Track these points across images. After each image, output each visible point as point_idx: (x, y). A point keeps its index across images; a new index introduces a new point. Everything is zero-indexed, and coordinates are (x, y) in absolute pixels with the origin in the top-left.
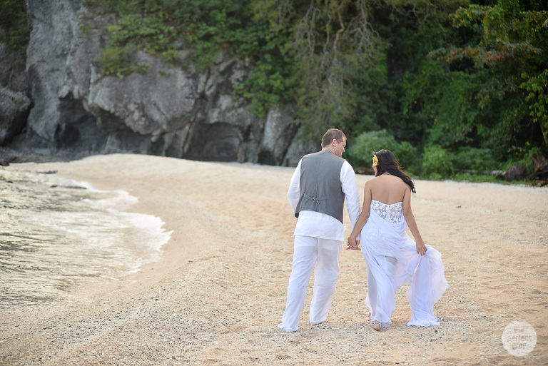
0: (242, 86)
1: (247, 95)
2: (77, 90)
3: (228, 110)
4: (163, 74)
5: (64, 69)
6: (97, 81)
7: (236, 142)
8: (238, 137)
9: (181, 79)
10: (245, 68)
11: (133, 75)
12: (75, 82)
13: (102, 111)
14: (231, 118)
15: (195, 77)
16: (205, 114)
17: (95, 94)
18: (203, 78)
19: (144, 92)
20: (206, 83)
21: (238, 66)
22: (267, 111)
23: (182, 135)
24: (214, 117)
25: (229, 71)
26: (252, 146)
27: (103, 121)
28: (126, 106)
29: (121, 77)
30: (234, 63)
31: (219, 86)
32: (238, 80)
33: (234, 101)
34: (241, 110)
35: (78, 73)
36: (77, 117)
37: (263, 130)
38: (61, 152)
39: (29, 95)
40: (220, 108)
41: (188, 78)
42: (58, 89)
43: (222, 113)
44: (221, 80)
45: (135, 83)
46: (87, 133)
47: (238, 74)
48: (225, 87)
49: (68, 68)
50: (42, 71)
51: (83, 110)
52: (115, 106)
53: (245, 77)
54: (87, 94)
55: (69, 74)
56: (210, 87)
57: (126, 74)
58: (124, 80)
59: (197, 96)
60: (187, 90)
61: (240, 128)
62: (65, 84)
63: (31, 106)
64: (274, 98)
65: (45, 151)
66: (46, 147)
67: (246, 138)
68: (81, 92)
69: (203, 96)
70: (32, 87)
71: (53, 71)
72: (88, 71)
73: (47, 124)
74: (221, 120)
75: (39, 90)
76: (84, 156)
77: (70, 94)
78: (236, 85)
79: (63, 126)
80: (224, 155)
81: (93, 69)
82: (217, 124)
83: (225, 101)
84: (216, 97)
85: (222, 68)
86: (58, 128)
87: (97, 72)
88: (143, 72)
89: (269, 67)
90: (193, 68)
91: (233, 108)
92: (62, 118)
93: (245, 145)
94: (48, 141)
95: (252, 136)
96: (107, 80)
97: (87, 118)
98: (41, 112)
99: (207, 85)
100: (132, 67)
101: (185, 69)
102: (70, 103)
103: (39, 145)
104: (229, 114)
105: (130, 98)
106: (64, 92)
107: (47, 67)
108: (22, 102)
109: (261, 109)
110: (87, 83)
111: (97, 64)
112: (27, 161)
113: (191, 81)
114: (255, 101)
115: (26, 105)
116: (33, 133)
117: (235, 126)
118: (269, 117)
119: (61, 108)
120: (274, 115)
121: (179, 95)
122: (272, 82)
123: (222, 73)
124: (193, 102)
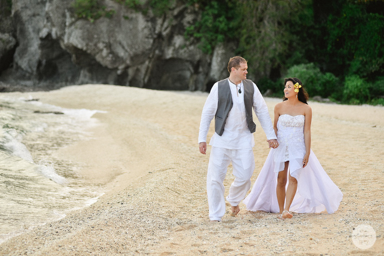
0: (192, 28)
1: (197, 35)
2: (55, 32)
3: (181, 47)
4: (126, 18)
5: (43, 14)
6: (72, 24)
7: (188, 74)
8: (189, 69)
9: (141, 22)
10: (195, 12)
11: (101, 19)
12: (53, 25)
13: (75, 49)
14: (184, 54)
15: (153, 20)
16: (162, 51)
17: (70, 35)
18: (159, 21)
19: (111, 33)
20: (162, 25)
21: (189, 11)
22: (213, 48)
23: (143, 69)
24: (169, 53)
25: (181, 15)
26: (201, 77)
27: (77, 58)
28: (96, 45)
29: (92, 21)
30: (186, 9)
31: (173, 27)
32: (189, 23)
33: (186, 40)
34: (192, 48)
35: (55, 18)
36: (55, 54)
37: (210, 64)
38: (42, 84)
39: (14, 36)
40: (174, 46)
41: (147, 21)
42: (39, 31)
43: (176, 51)
44: (174, 23)
45: (103, 26)
46: (64, 68)
47: (189, 18)
48: (178, 29)
49: (47, 13)
50: (25, 16)
51: (60, 48)
52: (87, 45)
53: (195, 20)
54: (63, 34)
55: (48, 18)
56: (166, 29)
57: (96, 18)
58: (94, 23)
59: (155, 36)
60: (146, 31)
61: (191, 62)
62: (45, 26)
63: (17, 45)
64: (220, 37)
65: (29, 83)
66: (29, 79)
67: (196, 71)
68: (59, 33)
69: (160, 35)
70: (17, 29)
71: (34, 15)
72: (64, 16)
73: (30, 60)
74: (175, 56)
75: (23, 31)
76: (62, 86)
77: (49, 35)
78: (187, 26)
79: (44, 62)
80: (178, 85)
81: (68, 14)
82: (172, 59)
83: (178, 40)
84: (171, 37)
85: (176, 12)
86: (39, 63)
87: (72, 16)
88: (110, 16)
89: (216, 12)
90: (151, 13)
91: (185, 46)
92: (42, 55)
93: (195, 77)
94: (31, 74)
95: (201, 69)
96: (79, 23)
97: (64, 54)
98: (25, 51)
99: (163, 27)
100: (100, 12)
101: (145, 14)
102: (49, 43)
103: (23, 77)
104: (182, 51)
105: (99, 38)
106: (44, 33)
107: (29, 12)
108: (9, 42)
109: (208, 47)
110: (63, 26)
111: (71, 10)
112: (14, 91)
113: (150, 24)
114: (203, 40)
115: (12, 44)
116: (19, 68)
117: (187, 61)
118: (215, 54)
119: (42, 47)
120: (219, 52)
121: (140, 35)
122: (218, 24)
123: (176, 17)
124: (151, 41)
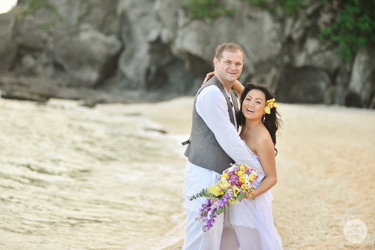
0: (329, 30)
1: (335, 38)
2: (166, 35)
3: (315, 53)
4: (250, 18)
5: (153, 13)
6: (186, 24)
7: (323, 85)
8: (324, 79)
9: (268, 23)
10: (333, 11)
11: (220, 19)
12: (164, 26)
13: (190, 56)
14: (318, 61)
15: (282, 21)
16: (292, 58)
17: (183, 38)
18: (290, 22)
20: (293, 26)
21: (326, 8)
22: (354, 55)
23: (269, 79)
24: (301, 60)
25: (316, 14)
26: (339, 89)
27: (192, 64)
29: (208, 20)
30: (322, 7)
31: (307, 29)
32: (325, 24)
33: (321, 44)
34: (328, 54)
35: (167, 17)
36: (166, 60)
37: (350, 74)
38: (152, 95)
39: (120, 38)
40: (306, 50)
41: (275, 21)
42: (146, 33)
43: (309, 57)
44: (308, 23)
46: (176, 77)
47: (325, 17)
48: (312, 31)
49: (157, 13)
50: (132, 15)
51: (171, 53)
52: (203, 50)
53: (333, 21)
54: (175, 37)
55: (158, 18)
56: (297, 31)
57: (214, 17)
58: (212, 24)
59: (284, 39)
60: (274, 34)
61: (327, 71)
62: (154, 28)
63: (122, 49)
64: (362, 40)
65: (135, 94)
66: (136, 89)
67: (333, 82)
68: (171, 36)
69: (290, 40)
70: (124, 33)
71: (144, 15)
72: (176, 15)
74: (308, 64)
75: (130, 34)
77: (159, 39)
78: (323, 28)
79: (153, 70)
80: (311, 97)
81: (181, 13)
82: (305, 68)
83: (312, 45)
84: (303, 40)
85: (310, 11)
86: (148, 72)
87: (186, 15)
88: (231, 15)
89: (357, 10)
90: (280, 12)
91: (320, 51)
92: (153, 62)
93: (331, 89)
94: (138, 84)
95: (339, 79)
96: (195, 24)
97: (176, 61)
98: (131, 56)
100: (219, 11)
101: (272, 13)
102: (159, 47)
103: (129, 87)
104: (316, 58)
106: (153, 36)
107: (137, 12)
108: (112, 46)
109: (348, 52)
110: (175, 27)
111: (186, 9)
112: (115, 102)
113: (278, 26)
114: (342, 44)
115: (117, 49)
116: (124, 76)
117: (322, 70)
118: (357, 60)
119: (151, 51)
120: (361, 59)
121: (266, 38)
122: (360, 25)
123: (310, 17)
124: (279, 45)
